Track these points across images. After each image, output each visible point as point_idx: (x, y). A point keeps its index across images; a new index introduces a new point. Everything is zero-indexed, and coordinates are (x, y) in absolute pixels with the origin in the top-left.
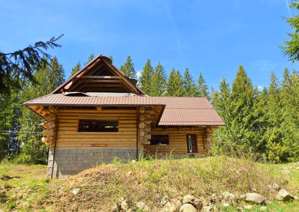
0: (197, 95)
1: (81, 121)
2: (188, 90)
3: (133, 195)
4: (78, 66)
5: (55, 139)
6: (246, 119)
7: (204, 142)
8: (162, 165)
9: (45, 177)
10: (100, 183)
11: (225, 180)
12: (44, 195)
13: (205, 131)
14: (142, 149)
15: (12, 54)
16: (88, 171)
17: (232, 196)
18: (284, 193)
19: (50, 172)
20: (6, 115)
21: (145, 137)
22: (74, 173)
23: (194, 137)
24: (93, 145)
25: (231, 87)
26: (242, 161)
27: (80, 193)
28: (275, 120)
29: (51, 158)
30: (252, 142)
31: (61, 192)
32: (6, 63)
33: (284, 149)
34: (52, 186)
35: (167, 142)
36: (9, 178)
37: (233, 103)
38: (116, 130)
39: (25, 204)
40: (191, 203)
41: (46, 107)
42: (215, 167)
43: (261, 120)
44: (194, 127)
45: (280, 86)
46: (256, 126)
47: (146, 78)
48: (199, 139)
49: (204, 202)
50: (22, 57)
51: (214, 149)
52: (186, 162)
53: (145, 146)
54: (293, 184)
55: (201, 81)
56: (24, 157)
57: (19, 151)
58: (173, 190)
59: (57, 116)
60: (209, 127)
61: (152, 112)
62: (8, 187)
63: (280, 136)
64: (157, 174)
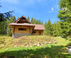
0: (41, 24)
1: (19, 28)
2: (40, 23)
3: (29, 42)
4: (19, 18)
5: (14, 31)
6: (49, 29)
7: (42, 33)
8: (34, 37)
9: (12, 39)
10: (22, 40)
11: (45, 40)
12: (11, 42)
13: (42, 31)
14: (30, 34)
15: (4, 14)
16: (20, 38)
17: (46, 42)
18: (55, 42)
19: (13, 38)
20: (4, 27)
21: (31, 31)
22: (18, 38)
23: (40, 32)
24: (21, 33)
25: (47, 23)
26: (48, 36)
27: (19, 42)
28: (55, 29)
29: (13, 35)
30: (50, 33)
31: (15, 41)
32: (3, 15)
33: (56, 34)
34: (13, 40)
35: (35, 33)
36: (4, 39)
37: (47, 26)
38: (26, 30)
39: (8, 44)
40: (39, 43)
41: (12, 25)
42: (43, 37)
43: (52, 29)
44: (40, 30)
45: (56, 23)
46: (51, 30)
47: (32, 21)
48: (41, 32)
49: (41, 43)
50: (6, 14)
51: (44, 34)
52: (39, 36)
53: (31, 33)
54: (57, 40)
55: (42, 22)
56: (8, 35)
57: (7, 34)
58: (36, 41)
59: (14, 27)
60: (43, 30)
61: (33, 27)
62: (4, 40)
63: (55, 32)
64: (33, 38)
